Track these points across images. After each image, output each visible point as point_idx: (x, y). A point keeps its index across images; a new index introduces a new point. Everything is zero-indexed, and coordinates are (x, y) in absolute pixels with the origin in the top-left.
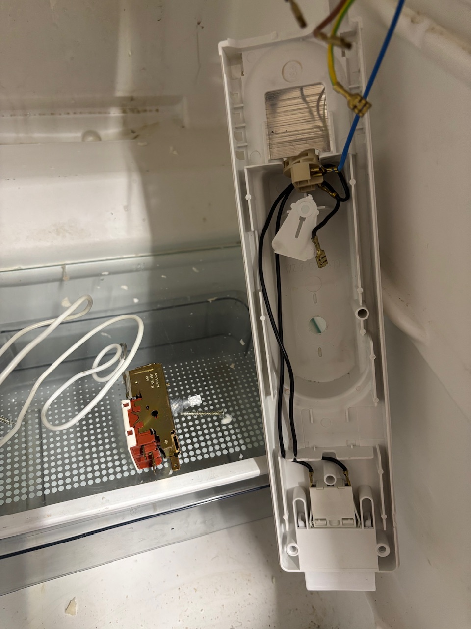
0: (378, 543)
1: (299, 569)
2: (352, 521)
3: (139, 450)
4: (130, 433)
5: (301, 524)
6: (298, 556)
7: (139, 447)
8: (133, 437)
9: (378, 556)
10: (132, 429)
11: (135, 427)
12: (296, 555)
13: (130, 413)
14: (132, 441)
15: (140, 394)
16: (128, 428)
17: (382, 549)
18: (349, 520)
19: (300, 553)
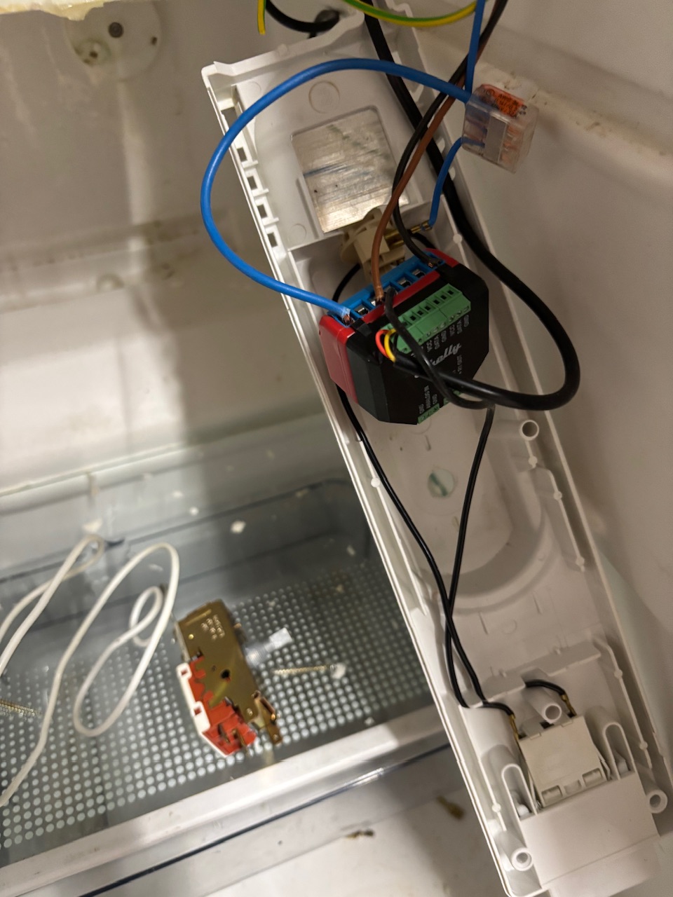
0: (646, 792)
1: (540, 887)
2: (599, 773)
3: (217, 733)
4: (197, 712)
5: (523, 810)
6: (533, 867)
7: (215, 727)
8: (203, 714)
9: (653, 815)
10: (199, 705)
11: (202, 701)
12: (530, 867)
13: (193, 682)
14: (202, 723)
15: (201, 652)
16: (193, 704)
17: (655, 800)
18: (594, 774)
19: (536, 862)
